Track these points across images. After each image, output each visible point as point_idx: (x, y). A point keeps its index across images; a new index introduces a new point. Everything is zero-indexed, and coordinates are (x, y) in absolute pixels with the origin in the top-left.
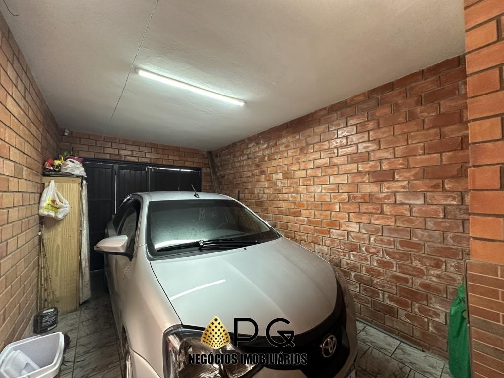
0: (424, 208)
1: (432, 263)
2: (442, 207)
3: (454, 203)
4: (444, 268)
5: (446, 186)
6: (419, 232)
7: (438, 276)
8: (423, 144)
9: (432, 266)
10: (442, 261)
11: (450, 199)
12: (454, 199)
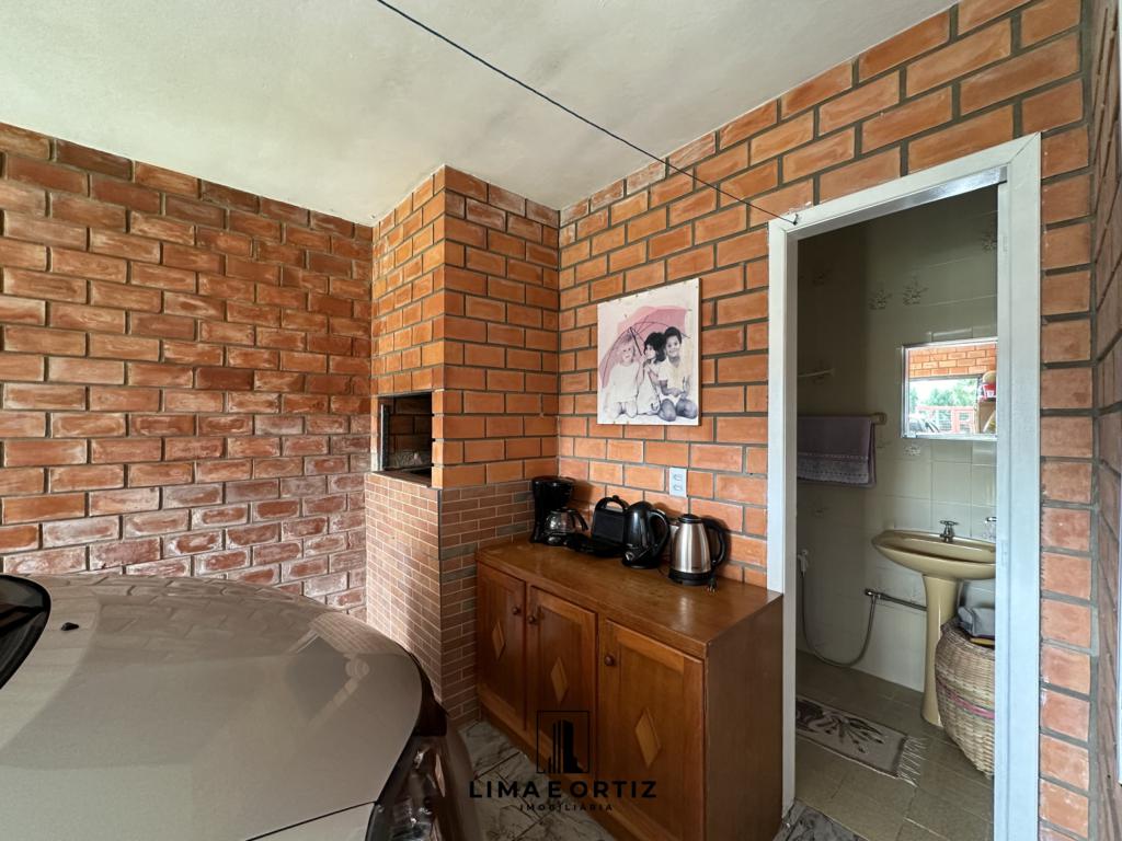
0: (302, 441)
1: (311, 527)
2: (326, 438)
3: (341, 431)
4: (325, 530)
5: (332, 406)
6: (293, 483)
7: (318, 546)
8: (303, 334)
9: (311, 533)
10: (323, 521)
11: (337, 425)
12: (341, 425)
